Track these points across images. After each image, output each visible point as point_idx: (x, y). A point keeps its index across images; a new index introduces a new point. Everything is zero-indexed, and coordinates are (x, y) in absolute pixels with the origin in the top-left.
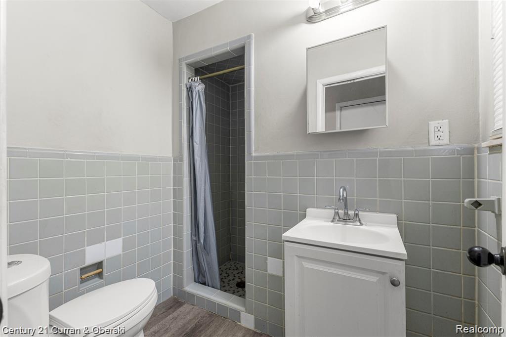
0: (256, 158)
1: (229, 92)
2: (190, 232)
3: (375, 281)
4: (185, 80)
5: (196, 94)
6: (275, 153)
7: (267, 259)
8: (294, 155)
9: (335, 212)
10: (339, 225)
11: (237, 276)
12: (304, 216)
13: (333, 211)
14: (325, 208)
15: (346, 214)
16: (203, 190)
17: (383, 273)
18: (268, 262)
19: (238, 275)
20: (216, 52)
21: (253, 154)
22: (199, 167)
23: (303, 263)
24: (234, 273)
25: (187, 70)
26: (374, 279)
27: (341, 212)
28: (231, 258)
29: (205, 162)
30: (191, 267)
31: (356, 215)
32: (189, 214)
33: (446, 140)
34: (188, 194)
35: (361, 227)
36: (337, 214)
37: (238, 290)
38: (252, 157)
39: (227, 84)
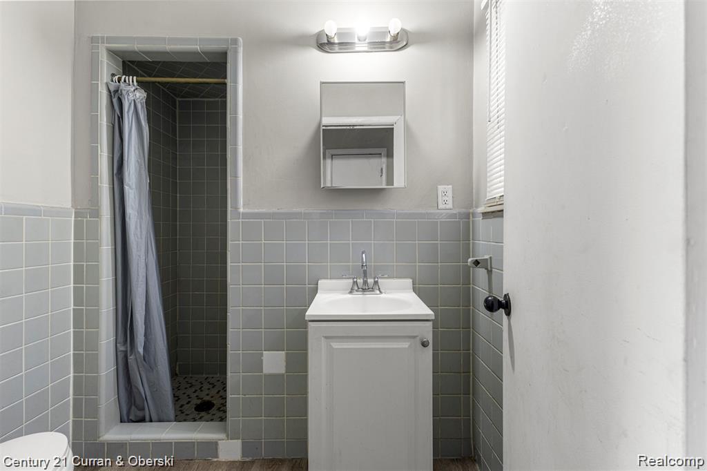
0: (245, 215)
1: (175, 108)
2: (112, 339)
3: (407, 346)
4: (105, 76)
5: (130, 104)
6: (275, 210)
7: (262, 354)
8: (301, 213)
9: (354, 282)
10: (358, 296)
11: (193, 396)
12: (315, 291)
13: (351, 281)
14: (341, 278)
15: (365, 283)
16: (142, 265)
17: (414, 337)
18: (264, 358)
19: (196, 394)
20: (172, 47)
21: (241, 210)
22: (136, 228)
23: (332, 344)
24: (187, 393)
25: (107, 59)
26: (405, 345)
27: (360, 281)
28: (177, 372)
29: (147, 219)
30: (114, 398)
31: (376, 283)
32: (112, 308)
33: (450, 205)
34: (111, 274)
35: (382, 295)
36: (355, 283)
37: (200, 415)
38: (240, 213)
39: (173, 96)
